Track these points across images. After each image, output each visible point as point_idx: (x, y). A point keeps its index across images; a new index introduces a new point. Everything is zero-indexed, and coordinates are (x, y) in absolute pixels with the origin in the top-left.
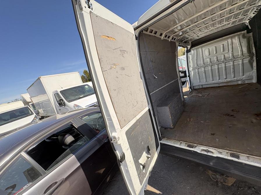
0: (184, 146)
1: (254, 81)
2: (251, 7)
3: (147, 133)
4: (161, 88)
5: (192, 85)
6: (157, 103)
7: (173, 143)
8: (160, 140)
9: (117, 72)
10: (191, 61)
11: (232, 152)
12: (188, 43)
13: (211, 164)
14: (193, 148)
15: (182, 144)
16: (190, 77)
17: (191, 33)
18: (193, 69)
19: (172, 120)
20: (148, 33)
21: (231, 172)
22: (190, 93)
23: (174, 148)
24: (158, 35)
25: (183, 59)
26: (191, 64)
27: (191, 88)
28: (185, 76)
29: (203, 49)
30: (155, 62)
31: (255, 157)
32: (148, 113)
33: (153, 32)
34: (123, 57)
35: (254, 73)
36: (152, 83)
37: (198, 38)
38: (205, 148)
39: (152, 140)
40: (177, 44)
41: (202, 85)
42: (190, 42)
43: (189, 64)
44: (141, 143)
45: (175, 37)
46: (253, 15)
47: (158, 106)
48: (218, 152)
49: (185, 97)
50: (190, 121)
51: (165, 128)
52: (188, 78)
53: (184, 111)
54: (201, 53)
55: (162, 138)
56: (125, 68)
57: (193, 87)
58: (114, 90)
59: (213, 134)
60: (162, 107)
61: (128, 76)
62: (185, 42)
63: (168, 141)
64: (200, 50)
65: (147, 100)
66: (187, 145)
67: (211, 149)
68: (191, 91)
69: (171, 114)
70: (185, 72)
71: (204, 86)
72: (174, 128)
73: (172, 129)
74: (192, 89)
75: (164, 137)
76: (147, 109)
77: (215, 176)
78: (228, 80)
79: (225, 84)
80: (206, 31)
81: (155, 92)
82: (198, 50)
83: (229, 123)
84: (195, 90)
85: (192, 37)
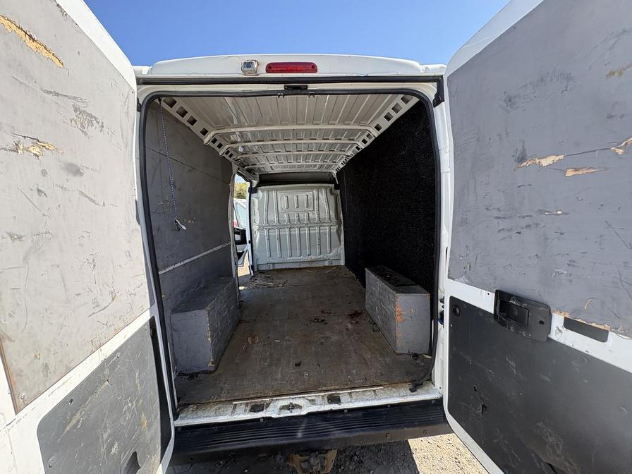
0: (242, 415)
1: (342, 263)
2: (340, 153)
3: (137, 402)
4: (189, 260)
5: (255, 260)
6: (174, 303)
7: (212, 413)
8: (176, 416)
9: (44, 173)
10: (257, 211)
11: (330, 393)
12: (254, 174)
13: (299, 435)
14: (262, 410)
15: (238, 410)
16: (253, 244)
17: (261, 156)
18: (261, 228)
19: (214, 345)
20: (173, 111)
21: (331, 437)
22: (251, 279)
23: (216, 428)
24: (196, 129)
25: (240, 205)
26: (256, 218)
27: (252, 267)
28: (243, 241)
29: (279, 194)
30: (180, 189)
31: (358, 390)
32: (148, 332)
33: (187, 117)
34: (83, 132)
35: (341, 250)
36: (167, 242)
37: (270, 171)
38: (285, 401)
39: (150, 425)
40: (235, 168)
41: (274, 264)
42: (258, 174)
43: (253, 217)
44: (110, 447)
45: (231, 152)
46: (342, 166)
47: (175, 311)
48: (309, 400)
49: (241, 288)
50: (253, 343)
51: (192, 376)
52: (249, 245)
53: (240, 322)
54: (275, 202)
55: (181, 410)
56: (87, 173)
57: (258, 265)
58: (11, 236)
59: (298, 365)
60: (188, 314)
61: (93, 201)
62: (250, 171)
63: (200, 413)
64: (274, 194)
65: (147, 291)
66: (248, 408)
67: (298, 400)
68: (252, 274)
69: (213, 330)
70: (243, 233)
71: (277, 267)
72: (216, 369)
73: (211, 372)
74: (256, 270)
75: (186, 405)
76: (146, 317)
77: (306, 463)
78: (313, 257)
79: (308, 266)
80: (285, 163)
81: (171, 268)
82: (270, 193)
83: (320, 336)
84: (262, 272)
85: (262, 166)
